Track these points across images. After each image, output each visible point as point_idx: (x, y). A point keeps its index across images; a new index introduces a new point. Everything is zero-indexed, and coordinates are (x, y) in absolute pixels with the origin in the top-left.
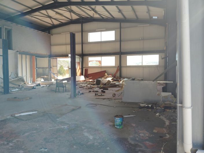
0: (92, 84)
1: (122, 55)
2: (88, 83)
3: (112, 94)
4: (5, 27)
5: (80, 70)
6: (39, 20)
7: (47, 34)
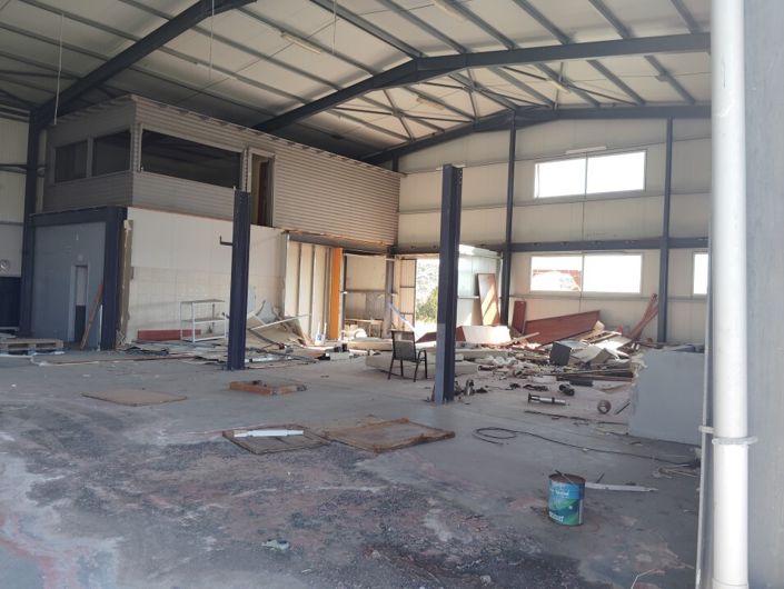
0: (533, 361)
1: (671, 251)
2: (521, 355)
3: (596, 404)
4: (252, 151)
5: (494, 304)
6: (363, 126)
7: (386, 171)
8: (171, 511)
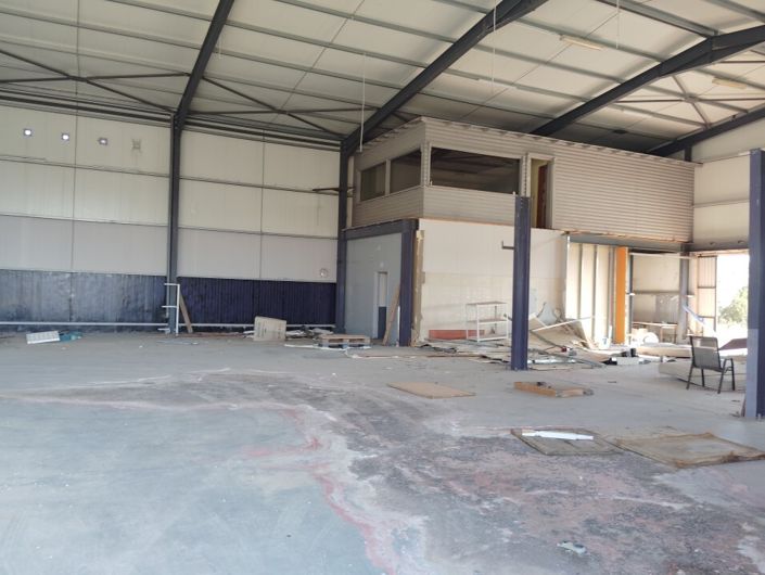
4: (531, 156)
8: (469, 498)
